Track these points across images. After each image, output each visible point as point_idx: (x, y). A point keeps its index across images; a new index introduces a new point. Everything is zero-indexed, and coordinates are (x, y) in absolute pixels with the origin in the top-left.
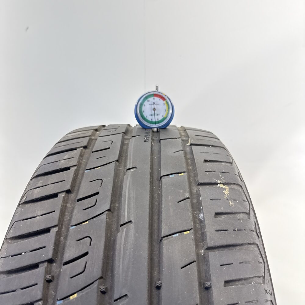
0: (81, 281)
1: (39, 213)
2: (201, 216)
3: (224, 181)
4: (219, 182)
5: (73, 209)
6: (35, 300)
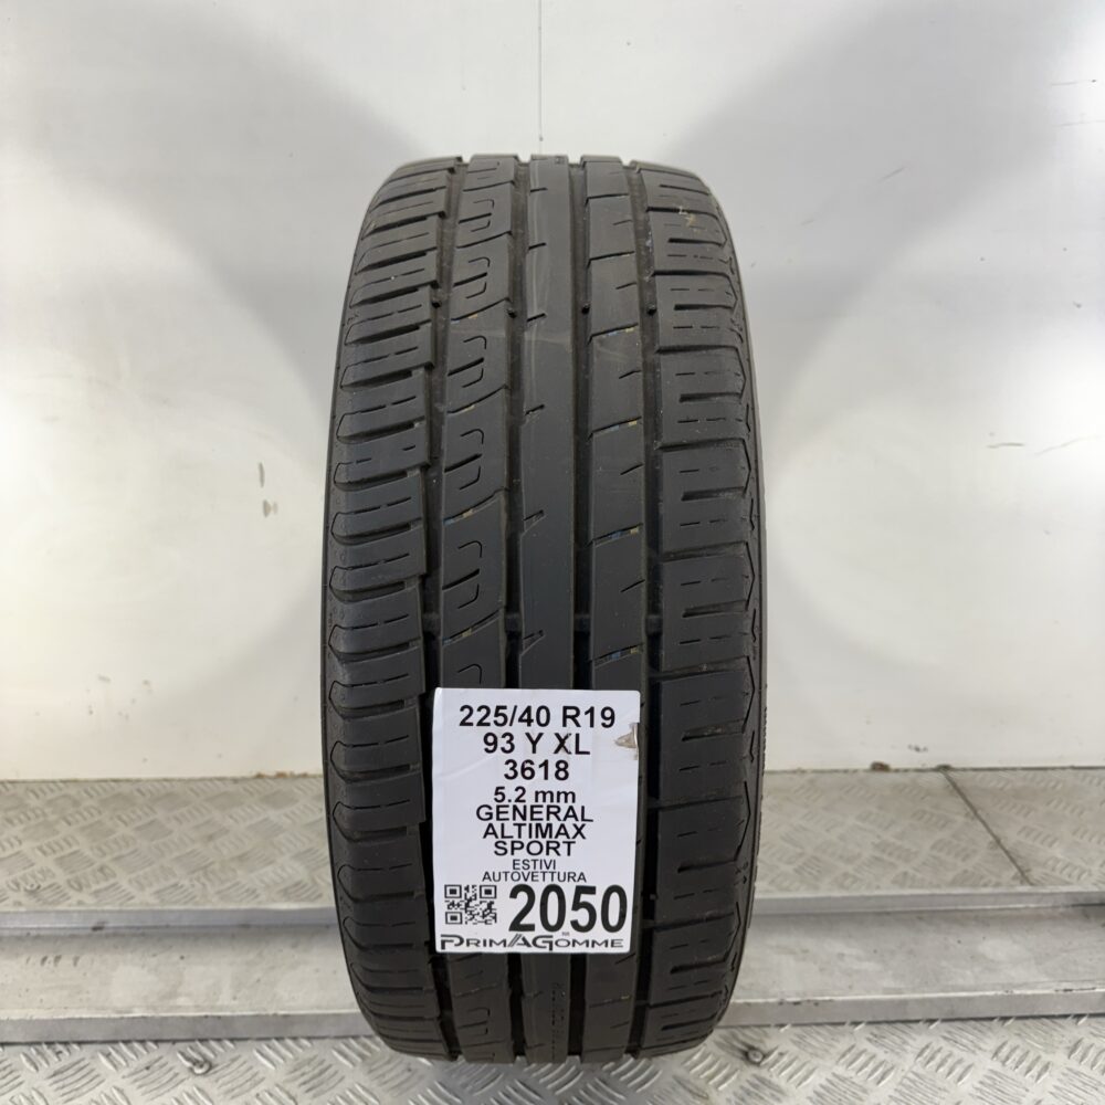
0: (481, 301)
1: (405, 236)
2: (648, 243)
3: (688, 208)
4: (681, 208)
5: (454, 234)
6: (420, 320)
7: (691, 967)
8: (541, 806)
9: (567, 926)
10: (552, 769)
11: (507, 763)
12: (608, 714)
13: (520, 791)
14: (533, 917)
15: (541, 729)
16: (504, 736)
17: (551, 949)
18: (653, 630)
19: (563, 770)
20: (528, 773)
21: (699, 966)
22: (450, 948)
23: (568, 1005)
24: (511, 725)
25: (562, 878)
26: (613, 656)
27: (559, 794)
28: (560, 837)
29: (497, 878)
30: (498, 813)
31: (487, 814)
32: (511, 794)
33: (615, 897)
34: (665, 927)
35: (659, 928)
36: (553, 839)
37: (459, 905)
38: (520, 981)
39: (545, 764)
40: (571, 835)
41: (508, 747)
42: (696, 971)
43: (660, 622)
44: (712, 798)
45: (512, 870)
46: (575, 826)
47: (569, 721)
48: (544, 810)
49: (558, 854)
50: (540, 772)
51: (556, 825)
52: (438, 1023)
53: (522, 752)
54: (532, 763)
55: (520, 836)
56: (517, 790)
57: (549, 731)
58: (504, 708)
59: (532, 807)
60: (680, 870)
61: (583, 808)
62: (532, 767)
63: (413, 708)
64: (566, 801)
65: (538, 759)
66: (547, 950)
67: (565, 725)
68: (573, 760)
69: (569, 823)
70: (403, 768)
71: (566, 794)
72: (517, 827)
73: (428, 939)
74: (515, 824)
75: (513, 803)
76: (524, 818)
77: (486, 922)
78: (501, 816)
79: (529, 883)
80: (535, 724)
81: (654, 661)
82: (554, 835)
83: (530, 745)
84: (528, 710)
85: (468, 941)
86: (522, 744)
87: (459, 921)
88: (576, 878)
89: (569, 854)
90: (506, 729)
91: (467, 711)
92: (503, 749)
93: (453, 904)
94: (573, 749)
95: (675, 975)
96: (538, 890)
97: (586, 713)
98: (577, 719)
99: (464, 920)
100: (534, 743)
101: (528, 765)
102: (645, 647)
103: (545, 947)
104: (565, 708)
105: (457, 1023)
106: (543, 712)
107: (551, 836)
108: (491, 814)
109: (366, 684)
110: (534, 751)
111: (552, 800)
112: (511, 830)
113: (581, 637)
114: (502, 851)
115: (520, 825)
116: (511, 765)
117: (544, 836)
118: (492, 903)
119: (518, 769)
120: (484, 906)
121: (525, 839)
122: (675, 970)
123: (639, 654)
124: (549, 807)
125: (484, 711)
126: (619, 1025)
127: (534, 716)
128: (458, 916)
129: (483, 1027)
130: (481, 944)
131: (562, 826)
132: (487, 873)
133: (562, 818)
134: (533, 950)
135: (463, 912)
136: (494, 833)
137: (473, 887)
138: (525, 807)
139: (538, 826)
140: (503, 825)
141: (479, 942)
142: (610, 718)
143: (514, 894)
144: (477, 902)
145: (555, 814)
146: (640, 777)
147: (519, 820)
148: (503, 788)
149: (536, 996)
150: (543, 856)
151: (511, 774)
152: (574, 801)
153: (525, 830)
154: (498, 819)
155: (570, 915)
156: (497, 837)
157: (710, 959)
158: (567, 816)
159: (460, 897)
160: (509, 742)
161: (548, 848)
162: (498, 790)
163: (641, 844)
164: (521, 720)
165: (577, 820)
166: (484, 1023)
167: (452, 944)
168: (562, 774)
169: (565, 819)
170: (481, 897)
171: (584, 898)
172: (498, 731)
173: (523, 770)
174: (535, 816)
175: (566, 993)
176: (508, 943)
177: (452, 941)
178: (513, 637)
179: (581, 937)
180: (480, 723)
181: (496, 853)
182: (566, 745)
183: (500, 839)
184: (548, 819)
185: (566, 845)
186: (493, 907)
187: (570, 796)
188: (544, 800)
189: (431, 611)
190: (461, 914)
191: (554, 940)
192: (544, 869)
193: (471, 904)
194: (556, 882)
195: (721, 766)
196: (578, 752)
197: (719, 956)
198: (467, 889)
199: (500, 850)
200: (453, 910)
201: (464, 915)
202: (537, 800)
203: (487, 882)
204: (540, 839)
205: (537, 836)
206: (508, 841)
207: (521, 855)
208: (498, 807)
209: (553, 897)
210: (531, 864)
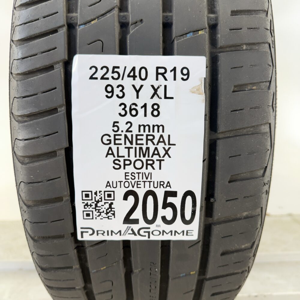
7: (232, 252)
8: (142, 135)
9: (159, 220)
10: (149, 109)
11: (120, 105)
12: (185, 71)
13: (129, 125)
14: (138, 214)
15: (142, 83)
16: (118, 87)
17: (149, 237)
18: (212, 22)
19: (156, 110)
20: (134, 112)
21: (237, 251)
22: (87, 237)
23: (159, 278)
24: (122, 79)
25: (156, 186)
26: (188, 35)
27: (154, 126)
28: (154, 156)
29: (115, 186)
30: (115, 139)
31: (108, 140)
32: (123, 127)
33: (189, 199)
34: (220, 223)
35: (215, 224)
36: (150, 158)
37: (91, 205)
38: (130, 262)
39: (145, 106)
40: (162, 155)
41: (121, 94)
42: (235, 254)
43: (217, 19)
44: (250, 133)
45: (124, 180)
46: (164, 148)
47: (160, 77)
48: (144, 138)
49: (154, 169)
50: (141, 112)
51: (152, 148)
52: (84, 292)
53: (130, 98)
54: (136, 105)
55: (129, 156)
56: (127, 123)
57: (147, 84)
58: (118, 67)
59: (137, 135)
60: (230, 182)
61: (169, 136)
62: (136, 108)
63: (59, 69)
64: (158, 131)
65: (140, 103)
66: (146, 238)
67: (157, 79)
68: (163, 103)
69: (161, 146)
70: (54, 111)
71: (158, 127)
72: (127, 149)
73: (72, 231)
74: (126, 148)
75: (124, 133)
76: (131, 143)
77: (108, 218)
78: (117, 142)
79: (135, 189)
80: (138, 79)
81: (213, 42)
82: (151, 155)
83: (135, 93)
84: (134, 69)
85: (97, 231)
86: (130, 93)
87: (91, 217)
88: (165, 186)
89: (160, 169)
90: (119, 82)
91: (94, 70)
92: (118, 96)
93: (87, 205)
94: (163, 97)
95: (223, 257)
96: (141, 194)
97: (171, 71)
98: (165, 75)
99: (95, 217)
100: (138, 92)
101: (133, 107)
102: (207, 30)
103: (145, 236)
104: (158, 68)
105: (95, 292)
106: (143, 71)
107: (149, 156)
108: (110, 140)
109: (30, 57)
110: (138, 97)
111: (149, 131)
112: (123, 152)
113: (167, 26)
114: (117, 167)
115: (129, 148)
116: (123, 106)
117: (144, 156)
118: (112, 203)
119: (128, 109)
120: (107, 206)
121: (133, 158)
122: (223, 254)
123: (204, 34)
124: (147, 135)
125: (105, 70)
126: (188, 292)
127: (137, 74)
128: (91, 213)
129: (109, 294)
130: (106, 234)
131: (156, 149)
132: (108, 182)
133: (156, 143)
134: (138, 238)
135: (94, 210)
136: (113, 154)
137: (100, 192)
138: (132, 135)
139: (141, 149)
140: (118, 148)
141: (104, 232)
142: (186, 75)
143: (125, 198)
144: (102, 203)
145: (151, 140)
146: (205, 115)
147: (128, 144)
148: (118, 122)
149: (140, 271)
150: (144, 170)
151: (123, 113)
152: (163, 131)
153: (132, 151)
154: (115, 144)
155: (161, 212)
156: (114, 157)
157: (243, 246)
158: (159, 142)
159: (92, 200)
160: (121, 91)
161: (147, 164)
162: (115, 124)
163: (205, 162)
164: (129, 76)
165: (165, 144)
166: (110, 291)
167: (88, 234)
168: (156, 113)
169: (157, 144)
170: (105, 200)
171: (170, 200)
172: (115, 83)
173: (131, 110)
174: (139, 142)
175: (158, 270)
176: (122, 233)
177: (87, 232)
178: (124, 26)
179: (168, 228)
180: (102, 78)
181: (114, 167)
182: (158, 93)
183: (116, 158)
184: (147, 144)
185: (158, 162)
186: (113, 206)
187: (161, 128)
188: (144, 131)
189: (72, 12)
190: (92, 211)
191: (151, 230)
192: (145, 179)
193: (99, 205)
194: (152, 188)
195: (256, 109)
196: (166, 97)
197: (248, 245)
198: (96, 193)
199: (117, 166)
200: (88, 209)
201: (95, 213)
202: (139, 131)
203: (108, 189)
204: (142, 158)
205: (140, 156)
206: (122, 159)
207: (130, 169)
208: (115, 135)
209: (150, 199)
210: (136, 175)
